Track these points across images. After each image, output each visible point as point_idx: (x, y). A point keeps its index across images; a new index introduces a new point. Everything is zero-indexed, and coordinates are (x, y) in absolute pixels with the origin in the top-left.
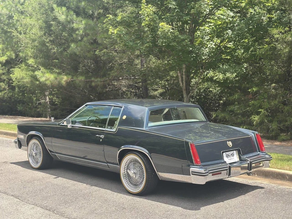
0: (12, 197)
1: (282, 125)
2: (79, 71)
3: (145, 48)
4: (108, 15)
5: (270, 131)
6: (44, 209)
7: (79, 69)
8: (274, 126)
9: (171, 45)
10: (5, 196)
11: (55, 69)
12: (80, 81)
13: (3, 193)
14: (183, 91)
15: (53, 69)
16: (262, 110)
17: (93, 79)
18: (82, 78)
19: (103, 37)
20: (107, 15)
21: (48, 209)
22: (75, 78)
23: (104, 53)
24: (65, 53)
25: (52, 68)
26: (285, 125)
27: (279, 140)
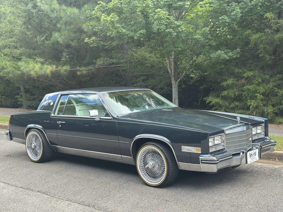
0: (39, 193)
1: (276, 108)
2: (63, 59)
3: (139, 34)
4: (100, 2)
5: (266, 114)
6: (82, 206)
7: (62, 58)
8: (270, 109)
9: (167, 31)
10: (31, 193)
11: (37, 58)
12: (66, 71)
13: (26, 189)
14: (172, 77)
15: (36, 59)
16: (258, 94)
17: (78, 68)
18: (67, 68)
19: (89, 25)
20: (98, 2)
21: (86, 204)
22: (60, 68)
23: (93, 40)
24: (48, 42)
25: (34, 58)
26: (280, 109)
27: (275, 123)
